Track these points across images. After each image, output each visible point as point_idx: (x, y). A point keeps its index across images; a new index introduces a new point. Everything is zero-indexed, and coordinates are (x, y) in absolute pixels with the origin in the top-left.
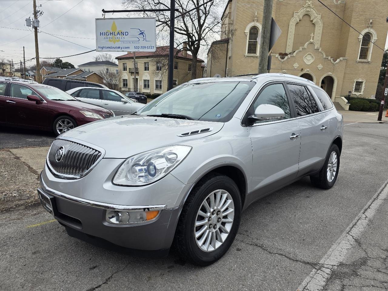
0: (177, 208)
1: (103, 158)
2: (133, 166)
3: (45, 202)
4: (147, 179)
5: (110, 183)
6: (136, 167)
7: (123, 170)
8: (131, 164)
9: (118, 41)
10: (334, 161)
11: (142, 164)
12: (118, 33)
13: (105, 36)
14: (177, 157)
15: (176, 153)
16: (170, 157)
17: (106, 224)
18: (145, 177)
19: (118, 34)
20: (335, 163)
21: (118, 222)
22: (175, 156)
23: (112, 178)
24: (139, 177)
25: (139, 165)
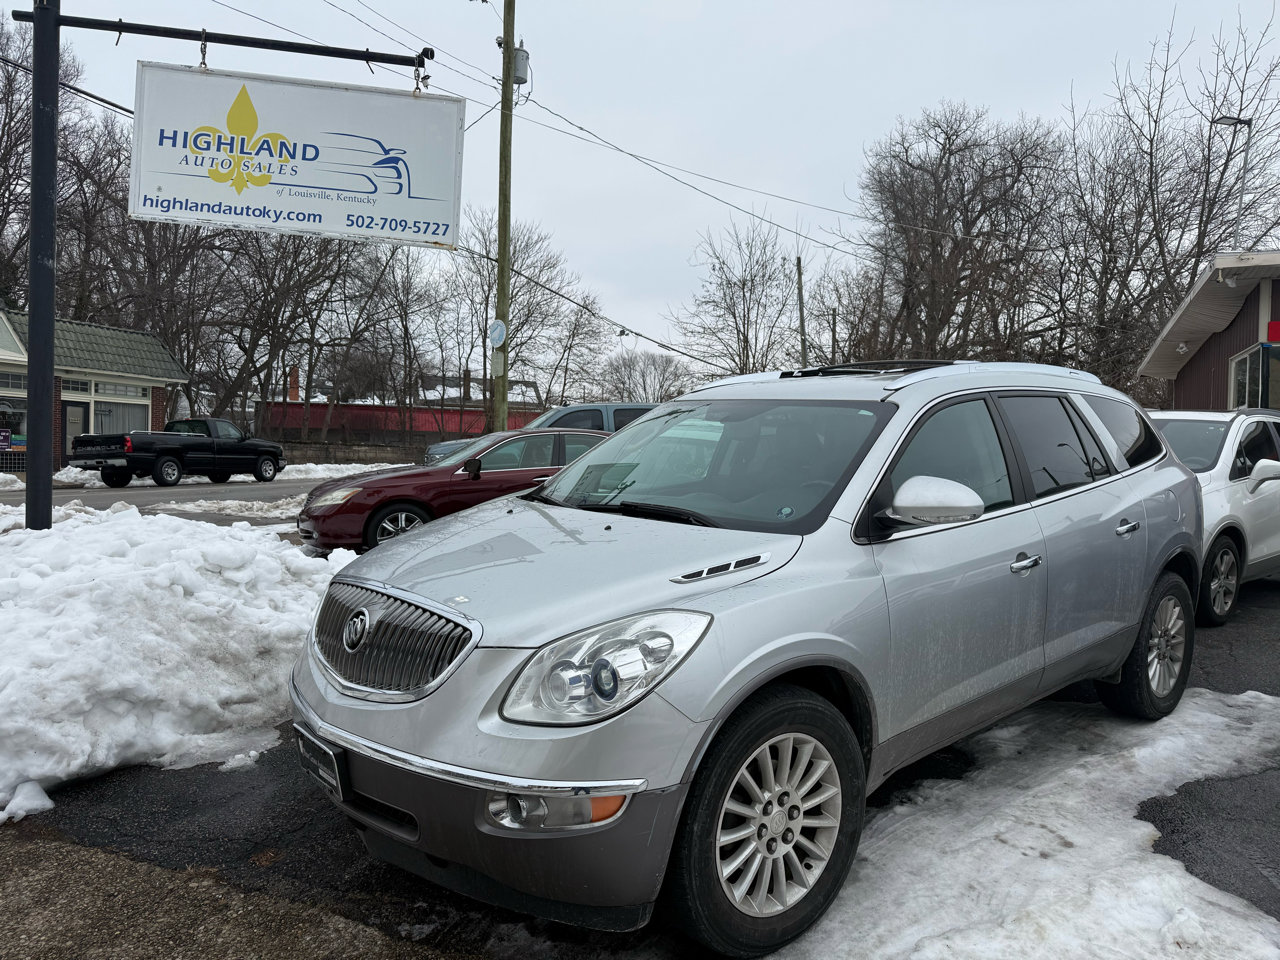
0: (674, 788)
1: (477, 647)
2: (554, 668)
3: (315, 762)
4: (590, 707)
5: (496, 718)
6: (562, 670)
7: (528, 679)
8: (548, 664)
9: (259, 182)
10: (1172, 627)
11: (577, 664)
12: (265, 146)
13: (187, 151)
14: (672, 645)
15: (671, 635)
16: (652, 644)
17: (485, 829)
18: (585, 700)
19: (261, 148)
20: (1176, 633)
21: (516, 826)
22: (665, 641)
23: (499, 704)
24: (572, 698)
25: (569, 666)
